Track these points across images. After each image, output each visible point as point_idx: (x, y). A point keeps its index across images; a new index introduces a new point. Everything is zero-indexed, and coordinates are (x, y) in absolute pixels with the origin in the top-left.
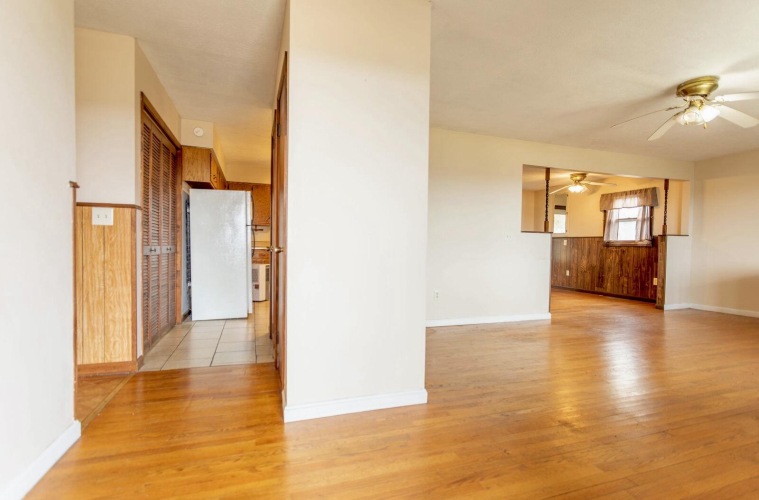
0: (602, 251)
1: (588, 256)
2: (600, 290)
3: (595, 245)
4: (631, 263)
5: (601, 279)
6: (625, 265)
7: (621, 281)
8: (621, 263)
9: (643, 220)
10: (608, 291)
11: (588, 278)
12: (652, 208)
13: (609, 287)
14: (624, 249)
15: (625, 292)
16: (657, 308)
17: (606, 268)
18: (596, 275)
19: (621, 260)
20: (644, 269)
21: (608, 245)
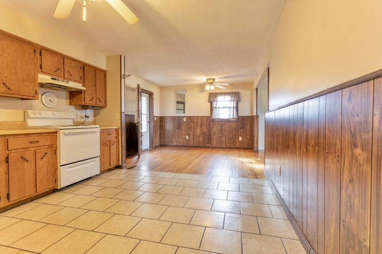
0: (209, 124)
1: (201, 127)
2: (209, 145)
3: (205, 121)
4: (227, 130)
5: (210, 140)
6: (223, 131)
7: (222, 139)
8: (221, 130)
9: (234, 108)
10: (214, 145)
11: (201, 139)
12: (237, 102)
13: (214, 143)
14: (223, 122)
15: (224, 145)
16: (255, 152)
17: (213, 133)
18: (206, 137)
19: (221, 129)
20: (234, 133)
21: (213, 121)
